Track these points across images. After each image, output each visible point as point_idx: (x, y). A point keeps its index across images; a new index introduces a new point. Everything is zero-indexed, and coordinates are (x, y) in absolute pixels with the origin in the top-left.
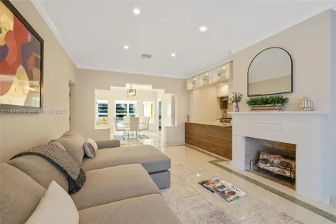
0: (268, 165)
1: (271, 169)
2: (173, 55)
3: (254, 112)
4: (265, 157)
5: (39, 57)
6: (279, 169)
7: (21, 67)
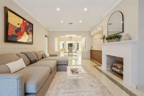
0: (116, 68)
1: (117, 70)
2: (81, 22)
3: (108, 43)
4: (115, 65)
5: (32, 29)
6: (119, 70)
7: (25, 33)
